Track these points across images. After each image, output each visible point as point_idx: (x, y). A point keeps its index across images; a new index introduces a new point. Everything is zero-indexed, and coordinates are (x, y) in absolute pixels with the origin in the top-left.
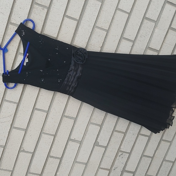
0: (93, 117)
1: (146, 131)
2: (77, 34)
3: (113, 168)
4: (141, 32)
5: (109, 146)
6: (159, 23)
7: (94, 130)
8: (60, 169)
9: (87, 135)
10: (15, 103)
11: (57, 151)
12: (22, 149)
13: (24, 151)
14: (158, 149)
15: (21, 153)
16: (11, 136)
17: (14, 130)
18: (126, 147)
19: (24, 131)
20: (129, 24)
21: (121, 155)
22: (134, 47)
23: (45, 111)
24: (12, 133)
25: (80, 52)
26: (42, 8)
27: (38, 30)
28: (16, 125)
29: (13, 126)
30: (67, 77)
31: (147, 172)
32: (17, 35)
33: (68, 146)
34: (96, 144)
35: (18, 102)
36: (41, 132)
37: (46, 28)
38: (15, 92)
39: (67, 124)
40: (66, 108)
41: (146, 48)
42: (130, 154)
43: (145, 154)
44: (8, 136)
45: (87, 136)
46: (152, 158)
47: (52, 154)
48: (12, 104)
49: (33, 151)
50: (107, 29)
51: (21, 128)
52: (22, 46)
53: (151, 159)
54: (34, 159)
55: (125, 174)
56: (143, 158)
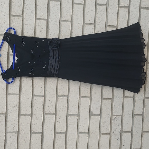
0: (82, 92)
1: (129, 94)
3: (112, 132)
4: (97, 15)
5: (102, 114)
6: (109, 6)
7: (85, 102)
8: (68, 142)
9: (81, 108)
10: (17, 94)
11: (61, 127)
12: (32, 132)
13: (34, 133)
14: (145, 106)
15: (32, 135)
16: (21, 123)
17: (22, 117)
18: (117, 111)
19: (30, 116)
20: (86, 12)
21: (115, 118)
22: (96, 28)
23: (42, 96)
24: (21, 120)
26: (18, 17)
27: (19, 33)
28: (22, 112)
29: (20, 113)
31: (142, 129)
32: (4, 42)
33: (69, 121)
34: (91, 114)
35: (19, 93)
36: (43, 114)
37: (24, 31)
38: (15, 85)
39: (62, 102)
40: (57, 89)
41: (106, 27)
42: (122, 116)
43: (135, 113)
44: (19, 123)
46: (143, 115)
47: (57, 130)
48: (15, 96)
49: (41, 131)
50: (71, 20)
51: (27, 114)
52: (11, 49)
53: (142, 117)
54: (44, 137)
55: (124, 135)
56: (135, 117)
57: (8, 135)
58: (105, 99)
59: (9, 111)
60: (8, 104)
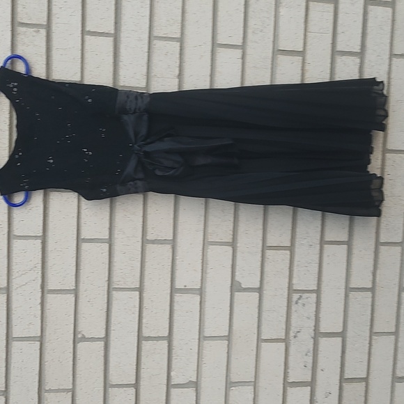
0: (210, 230)
1: (336, 233)
2: (121, 64)
3: (292, 334)
4: (251, 23)
5: (266, 287)
7: (219, 256)
8: (174, 362)
9: (208, 271)
10: (36, 237)
11: (156, 324)
12: (80, 336)
13: (84, 339)
14: (379, 266)
15: (80, 345)
16: (48, 313)
17: (50, 298)
18: (306, 280)
19: (73, 295)
20: (221, 14)
21: (299, 299)
22: (248, 58)
23: (104, 241)
24: (48, 306)
26: (34, 29)
28: (51, 285)
29: (46, 289)
31: (372, 326)
33: (176, 307)
34: (235, 287)
35: (41, 234)
36: (108, 289)
39: (159, 256)
41: (275, 54)
42: (318, 292)
43: (352, 285)
44: (42, 313)
45: (210, 274)
46: (372, 290)
47: (146, 332)
49: (103, 335)
50: (178, 35)
51: (64, 290)
53: (369, 294)
54: (112, 351)
55: (323, 342)
56: (352, 295)
57: (16, 346)
58: (272, 248)
59: (16, 282)
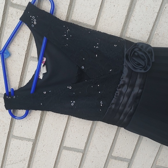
25: (140, 50)
27: (62, 14)
30: (115, 97)
32: (23, 26)
37: (75, 10)
38: (28, 122)
48: (25, 142)
60: (9, 155)
